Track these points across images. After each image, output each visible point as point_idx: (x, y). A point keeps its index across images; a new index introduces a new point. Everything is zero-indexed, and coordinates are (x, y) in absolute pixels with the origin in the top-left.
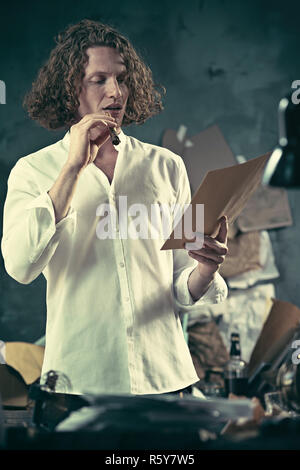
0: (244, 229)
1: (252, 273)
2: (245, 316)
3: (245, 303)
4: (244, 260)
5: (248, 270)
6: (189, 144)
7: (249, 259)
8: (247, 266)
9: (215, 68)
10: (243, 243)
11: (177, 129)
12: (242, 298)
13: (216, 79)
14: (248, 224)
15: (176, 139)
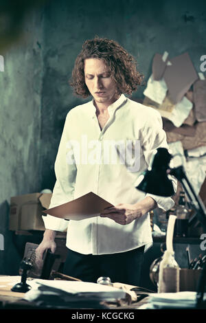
0: (199, 120)
1: (203, 147)
2: (197, 174)
3: (198, 166)
4: (199, 139)
5: (200, 146)
6: (169, 64)
7: (202, 139)
8: (200, 143)
9: (188, 15)
10: (198, 128)
11: (162, 54)
12: (196, 162)
13: (189, 23)
14: (202, 117)
15: (162, 60)
